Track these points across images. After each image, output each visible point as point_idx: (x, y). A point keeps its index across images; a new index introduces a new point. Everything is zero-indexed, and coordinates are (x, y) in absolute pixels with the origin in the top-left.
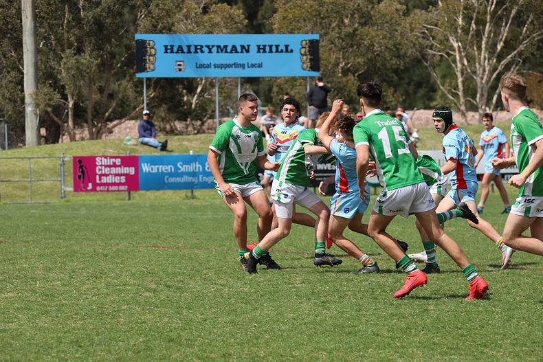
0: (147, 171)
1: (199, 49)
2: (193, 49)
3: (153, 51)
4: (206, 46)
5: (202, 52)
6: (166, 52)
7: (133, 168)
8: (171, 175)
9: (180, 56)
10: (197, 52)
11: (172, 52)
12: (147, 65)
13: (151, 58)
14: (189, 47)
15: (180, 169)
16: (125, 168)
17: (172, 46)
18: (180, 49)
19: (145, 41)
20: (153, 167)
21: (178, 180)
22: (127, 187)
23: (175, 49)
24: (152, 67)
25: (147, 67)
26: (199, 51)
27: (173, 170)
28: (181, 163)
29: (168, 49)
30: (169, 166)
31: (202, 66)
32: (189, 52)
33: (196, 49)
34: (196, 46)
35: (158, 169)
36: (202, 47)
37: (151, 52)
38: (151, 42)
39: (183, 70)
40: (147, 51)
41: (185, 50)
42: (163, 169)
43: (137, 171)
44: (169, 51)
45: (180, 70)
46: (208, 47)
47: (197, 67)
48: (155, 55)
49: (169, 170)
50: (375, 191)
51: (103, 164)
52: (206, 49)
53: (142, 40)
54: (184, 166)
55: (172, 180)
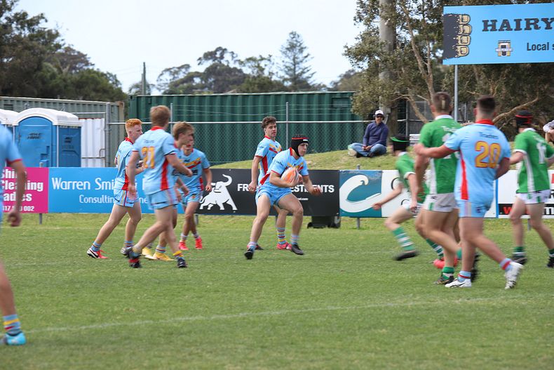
0: (58, 188)
1: (532, 24)
2: (523, 25)
3: (467, 29)
4: (543, 20)
5: (537, 28)
6: (485, 30)
7: (42, 184)
8: (87, 193)
9: (505, 35)
10: (530, 29)
11: (494, 29)
12: (459, 47)
13: (465, 39)
14: (518, 22)
15: (98, 187)
16: (32, 183)
17: (494, 22)
18: (506, 25)
19: (458, 15)
20: (66, 182)
21: (96, 200)
22: (33, 207)
23: (498, 26)
24: (464, 50)
25: (459, 51)
26: (532, 26)
27: (89, 188)
28: (100, 179)
29: (489, 26)
30: (85, 183)
31: (535, 47)
32: (518, 28)
33: (528, 24)
34: (528, 20)
35: (71, 184)
36: (537, 21)
37: (464, 31)
38: (465, 17)
39: (508, 54)
40: (458, 30)
41: (513, 25)
42: (78, 185)
43: (46, 187)
44: (489, 28)
45: (504, 53)
46: (545, 20)
47: (528, 50)
48: (470, 34)
49: (85, 188)
50: (359, 224)
51: (7, 177)
52: (542, 24)
53: (453, 15)
54: (103, 183)
55: (88, 200)
